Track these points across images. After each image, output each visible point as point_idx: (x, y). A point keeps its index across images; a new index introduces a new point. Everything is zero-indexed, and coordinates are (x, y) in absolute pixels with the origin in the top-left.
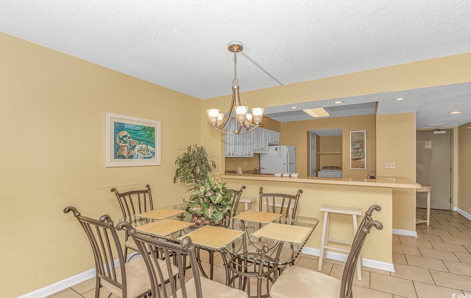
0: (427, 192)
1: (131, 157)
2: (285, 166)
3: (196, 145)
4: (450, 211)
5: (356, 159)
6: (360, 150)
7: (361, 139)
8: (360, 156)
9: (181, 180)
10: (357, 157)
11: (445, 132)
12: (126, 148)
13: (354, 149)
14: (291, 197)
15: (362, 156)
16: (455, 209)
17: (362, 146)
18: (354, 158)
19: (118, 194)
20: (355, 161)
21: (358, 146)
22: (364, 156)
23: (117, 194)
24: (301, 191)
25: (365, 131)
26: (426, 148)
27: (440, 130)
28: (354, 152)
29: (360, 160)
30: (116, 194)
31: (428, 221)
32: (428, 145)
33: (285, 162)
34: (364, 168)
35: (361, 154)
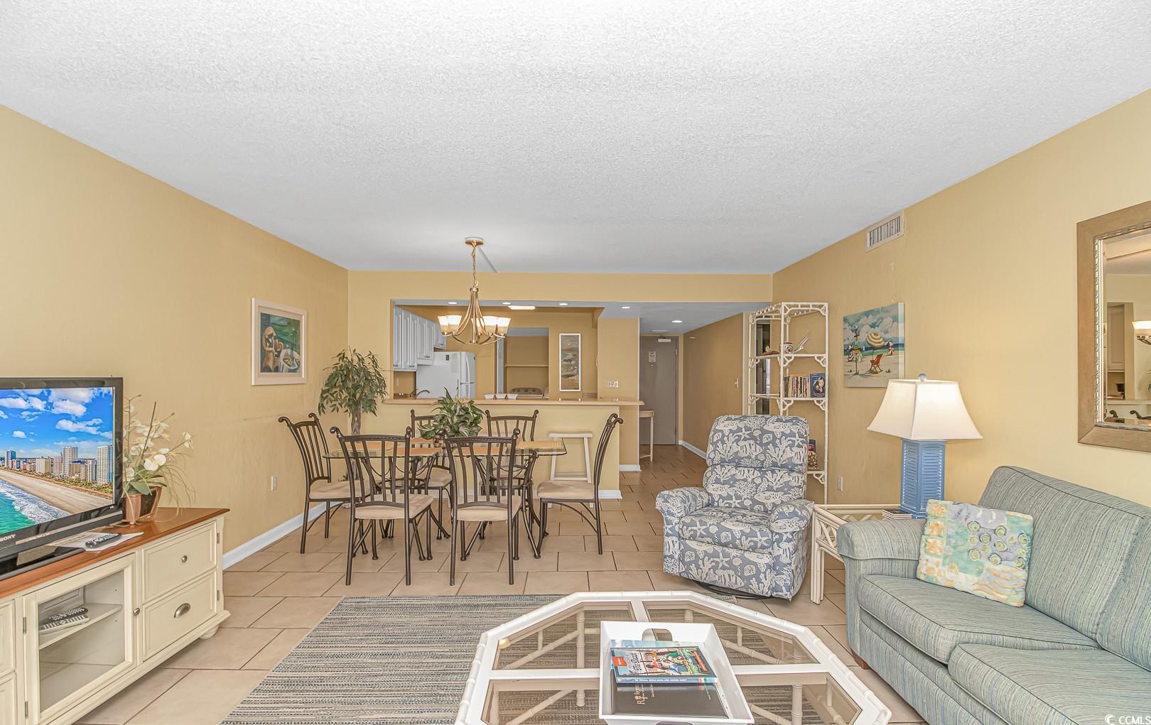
0: (650, 418)
1: (277, 370)
2: (464, 386)
3: (354, 351)
4: (676, 446)
5: (568, 376)
6: (573, 362)
7: (575, 346)
8: (572, 371)
9: (333, 408)
10: (569, 373)
11: (669, 340)
12: (271, 354)
13: (565, 361)
14: (526, 419)
15: (575, 371)
16: (680, 442)
17: (576, 356)
18: (566, 373)
19: (292, 424)
20: (566, 379)
21: (570, 356)
22: (578, 371)
23: (290, 425)
24: (537, 412)
25: (580, 335)
26: (650, 361)
27: (664, 338)
28: (565, 365)
29: (573, 378)
30: (288, 425)
31: (651, 456)
32: (652, 358)
33: (464, 381)
34: (578, 389)
35: (574, 369)
